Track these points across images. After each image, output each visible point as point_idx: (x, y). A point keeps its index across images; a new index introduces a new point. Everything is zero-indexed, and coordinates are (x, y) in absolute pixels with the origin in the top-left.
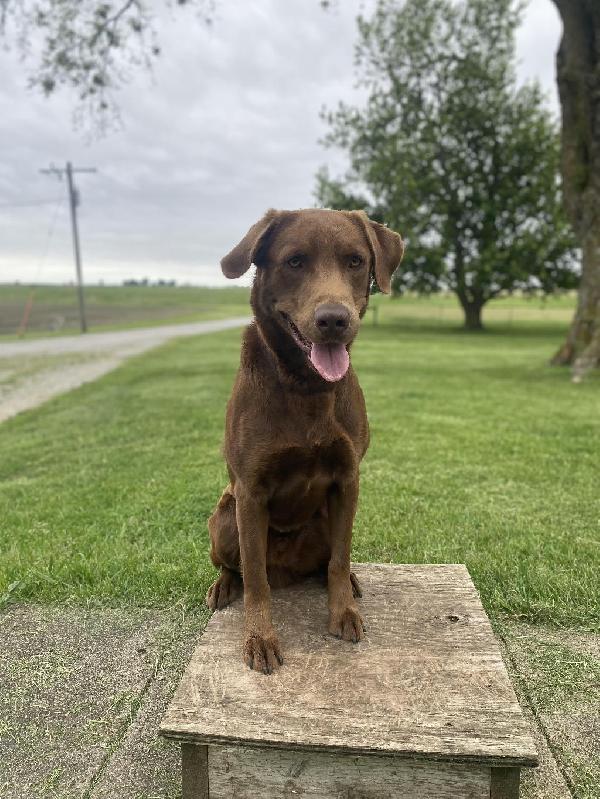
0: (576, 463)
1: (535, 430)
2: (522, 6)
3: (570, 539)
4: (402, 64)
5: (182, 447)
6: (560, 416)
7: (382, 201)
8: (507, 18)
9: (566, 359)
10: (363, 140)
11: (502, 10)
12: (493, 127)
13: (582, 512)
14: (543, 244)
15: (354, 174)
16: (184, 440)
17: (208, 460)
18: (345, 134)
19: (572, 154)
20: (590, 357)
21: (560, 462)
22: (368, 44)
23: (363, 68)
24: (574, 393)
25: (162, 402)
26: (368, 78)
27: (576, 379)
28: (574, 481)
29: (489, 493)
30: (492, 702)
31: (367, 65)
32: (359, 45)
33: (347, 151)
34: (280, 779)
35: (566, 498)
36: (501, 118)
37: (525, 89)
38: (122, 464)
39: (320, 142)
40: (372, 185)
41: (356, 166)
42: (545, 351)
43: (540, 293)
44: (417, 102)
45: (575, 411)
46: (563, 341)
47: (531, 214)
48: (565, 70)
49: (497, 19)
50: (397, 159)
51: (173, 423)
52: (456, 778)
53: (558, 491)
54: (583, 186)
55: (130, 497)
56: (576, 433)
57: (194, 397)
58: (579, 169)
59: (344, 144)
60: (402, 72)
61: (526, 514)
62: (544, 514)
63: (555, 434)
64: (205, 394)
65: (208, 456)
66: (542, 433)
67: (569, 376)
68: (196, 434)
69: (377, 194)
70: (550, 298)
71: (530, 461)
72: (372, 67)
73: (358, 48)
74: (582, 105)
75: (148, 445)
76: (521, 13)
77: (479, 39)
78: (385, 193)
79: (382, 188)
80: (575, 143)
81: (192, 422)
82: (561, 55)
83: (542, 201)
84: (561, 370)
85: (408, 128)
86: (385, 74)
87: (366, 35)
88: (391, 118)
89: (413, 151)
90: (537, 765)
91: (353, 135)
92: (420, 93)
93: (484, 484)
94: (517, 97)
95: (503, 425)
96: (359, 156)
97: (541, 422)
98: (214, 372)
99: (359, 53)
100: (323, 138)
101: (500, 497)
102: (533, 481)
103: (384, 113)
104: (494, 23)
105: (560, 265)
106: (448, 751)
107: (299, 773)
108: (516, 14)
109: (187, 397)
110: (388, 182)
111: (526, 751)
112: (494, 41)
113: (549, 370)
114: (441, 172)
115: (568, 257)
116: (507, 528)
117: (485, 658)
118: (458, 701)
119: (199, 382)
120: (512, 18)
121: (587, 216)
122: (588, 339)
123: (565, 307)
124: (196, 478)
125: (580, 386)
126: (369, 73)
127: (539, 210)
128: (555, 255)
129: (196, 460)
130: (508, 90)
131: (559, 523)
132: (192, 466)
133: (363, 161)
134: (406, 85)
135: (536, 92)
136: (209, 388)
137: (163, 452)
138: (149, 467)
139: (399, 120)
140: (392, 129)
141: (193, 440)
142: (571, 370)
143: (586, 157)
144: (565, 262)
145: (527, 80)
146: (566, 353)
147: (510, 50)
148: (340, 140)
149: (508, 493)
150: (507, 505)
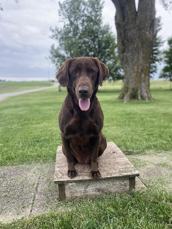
0: (129, 121)
1: (118, 115)
2: (103, 3)
3: (132, 137)
4: (72, 17)
5: (23, 126)
6: (123, 111)
7: (69, 55)
8: (99, 6)
9: (122, 98)
10: (62, 38)
11: (98, 4)
12: (97, 36)
13: (134, 131)
14: (113, 67)
15: (60, 47)
16: (23, 124)
17: (33, 129)
18: (57, 35)
19: (120, 43)
20: (128, 96)
21: (126, 121)
22: (62, 10)
23: (61, 17)
24: (125, 105)
25: (12, 115)
26: (63, 20)
27: (125, 102)
28: (130, 125)
29: (110, 129)
30: (128, 166)
31: (62, 16)
32: (59, 10)
33: (58, 41)
34: (83, 190)
35: (129, 129)
36: (99, 33)
37: (105, 25)
38: (6, 131)
39: (50, 37)
40: (66, 51)
41: (61, 45)
42: (116, 96)
43: (112, 81)
44: (77, 28)
45: (126, 110)
46: (121, 93)
47: (110, 59)
48: (117, 21)
49: (97, 6)
50: (73, 44)
51: (18, 120)
52: (122, 183)
53: (126, 127)
54: (123, 52)
55: (13, 139)
56: (128, 114)
57: (22, 113)
58: (122, 47)
59: (57, 38)
60: (72, 19)
61: (121, 133)
62: (125, 133)
63: (123, 115)
64: (25, 112)
65: (32, 127)
66: (120, 115)
67: (123, 102)
68: (26, 122)
69: (67, 53)
70: (115, 82)
71: (118, 122)
72: (64, 17)
73: (59, 11)
74: (122, 31)
75: (13, 126)
76: (103, 5)
77: (92, 11)
78: (69, 53)
79: (68, 52)
80: (121, 41)
81: (23, 119)
82: (116, 17)
83: (112, 56)
84: (121, 100)
85: (75, 35)
86: (67, 19)
87: (61, 8)
88: (70, 32)
89: (77, 41)
90: (139, 176)
91: (59, 36)
92: (77, 25)
93: (109, 127)
94: (103, 28)
95: (110, 114)
96: (61, 42)
97: (119, 113)
98: (24, 106)
99: (60, 12)
100: (51, 36)
101: (113, 130)
102: (120, 126)
103: (68, 30)
104: (96, 7)
105: (117, 73)
106: (121, 176)
107: (87, 187)
108: (102, 5)
109: (19, 113)
110: (70, 50)
111: (137, 173)
112: (96, 12)
113: (118, 100)
114: (85, 48)
115: (119, 71)
116: (117, 136)
117: (124, 158)
118: (120, 167)
119: (21, 109)
120: (101, 6)
121: (125, 60)
122: (127, 92)
123: (119, 84)
124: (31, 133)
125: (126, 104)
126: (63, 19)
127: (111, 58)
128: (116, 70)
129: (29, 129)
130: (101, 25)
131: (129, 134)
132: (28, 130)
133: (63, 44)
134: (73, 23)
135: (108, 27)
136: (25, 110)
137: (18, 127)
138: (16, 132)
139: (72, 33)
140: (70, 35)
141: (26, 124)
142: (123, 100)
143: (123, 44)
144: (118, 72)
145: (106, 23)
146: (122, 96)
147: (101, 15)
148: (56, 37)
149: (115, 129)
150: (116, 132)
